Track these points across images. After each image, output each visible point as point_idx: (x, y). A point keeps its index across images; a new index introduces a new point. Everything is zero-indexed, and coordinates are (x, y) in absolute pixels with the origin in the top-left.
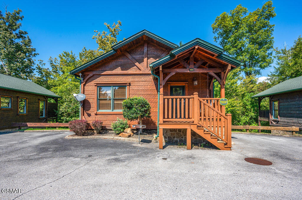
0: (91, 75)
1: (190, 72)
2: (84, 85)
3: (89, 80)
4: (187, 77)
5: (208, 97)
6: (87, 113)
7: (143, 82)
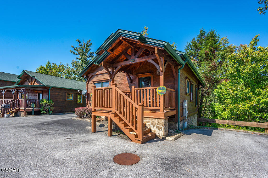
0: (91, 76)
1: (132, 63)
2: (88, 83)
3: (91, 80)
4: (152, 67)
5: (150, 87)
6: (89, 103)
7: (119, 77)
